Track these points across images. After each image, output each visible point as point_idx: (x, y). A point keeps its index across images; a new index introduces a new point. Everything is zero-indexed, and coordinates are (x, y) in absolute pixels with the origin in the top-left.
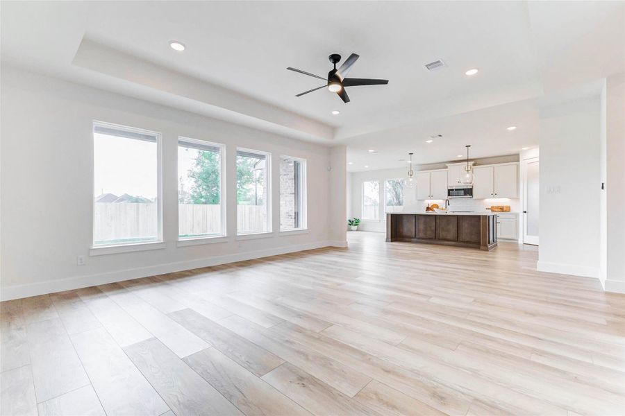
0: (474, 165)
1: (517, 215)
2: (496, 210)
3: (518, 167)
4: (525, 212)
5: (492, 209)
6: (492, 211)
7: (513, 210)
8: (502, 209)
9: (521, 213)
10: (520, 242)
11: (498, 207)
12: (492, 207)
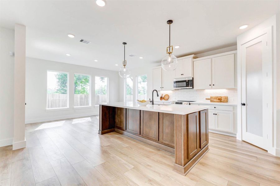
0: (194, 58)
1: (234, 107)
2: (215, 100)
3: (235, 56)
4: (244, 105)
5: (212, 99)
6: (211, 101)
7: (232, 101)
8: (220, 100)
9: (239, 105)
10: (239, 138)
11: (216, 98)
12: (211, 98)
